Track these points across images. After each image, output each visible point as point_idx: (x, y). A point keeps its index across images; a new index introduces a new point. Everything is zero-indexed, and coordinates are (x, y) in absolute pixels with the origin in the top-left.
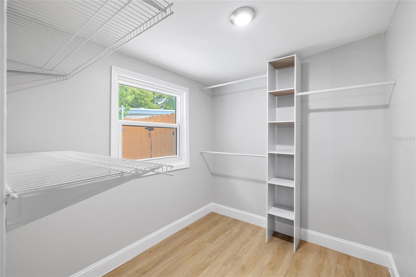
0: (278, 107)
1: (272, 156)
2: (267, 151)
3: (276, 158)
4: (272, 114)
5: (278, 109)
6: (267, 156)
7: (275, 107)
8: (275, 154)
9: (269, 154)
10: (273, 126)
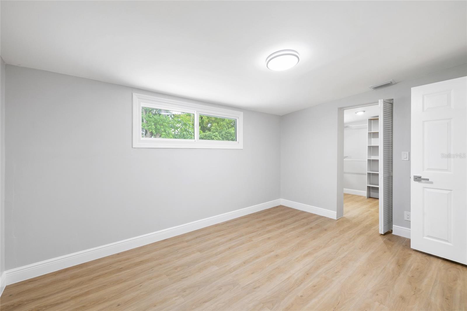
0: (373, 138)
1: (369, 161)
2: (367, 158)
3: (371, 162)
4: (370, 142)
5: (372, 139)
6: (367, 160)
7: (371, 138)
8: (371, 160)
9: (368, 160)
10: (370, 147)
